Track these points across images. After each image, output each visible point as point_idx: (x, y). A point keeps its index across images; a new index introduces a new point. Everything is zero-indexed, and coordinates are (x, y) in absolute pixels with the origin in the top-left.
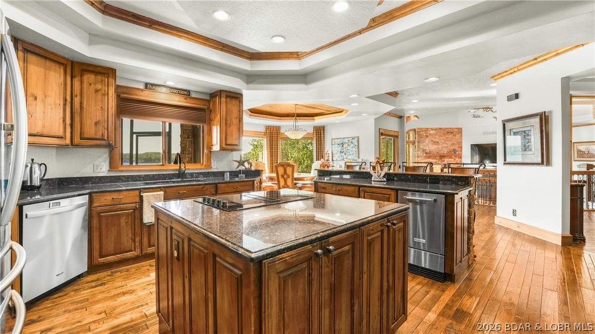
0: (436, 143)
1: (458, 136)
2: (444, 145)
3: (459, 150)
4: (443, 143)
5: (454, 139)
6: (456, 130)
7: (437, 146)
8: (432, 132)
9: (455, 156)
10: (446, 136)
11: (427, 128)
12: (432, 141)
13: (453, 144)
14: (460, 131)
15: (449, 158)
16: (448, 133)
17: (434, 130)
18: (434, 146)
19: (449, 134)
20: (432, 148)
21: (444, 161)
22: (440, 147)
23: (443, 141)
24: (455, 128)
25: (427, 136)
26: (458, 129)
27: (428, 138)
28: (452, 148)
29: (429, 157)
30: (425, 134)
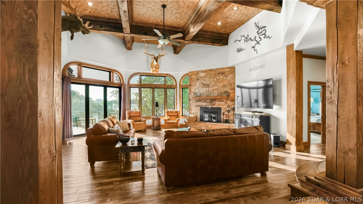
0: (208, 86)
1: (230, 77)
2: (214, 88)
3: (231, 92)
4: (214, 85)
5: (225, 79)
6: (228, 70)
7: (207, 89)
8: (202, 75)
9: (227, 99)
10: (217, 77)
11: (198, 71)
12: (202, 84)
13: (224, 86)
14: (232, 70)
15: (220, 101)
16: (219, 74)
17: (204, 72)
18: (204, 89)
19: (221, 75)
20: (203, 91)
21: (214, 104)
22: (211, 89)
23: (213, 83)
24: (226, 68)
25: (198, 79)
26: (229, 68)
27: (199, 81)
28: (223, 90)
29: (200, 100)
30: (196, 78)
